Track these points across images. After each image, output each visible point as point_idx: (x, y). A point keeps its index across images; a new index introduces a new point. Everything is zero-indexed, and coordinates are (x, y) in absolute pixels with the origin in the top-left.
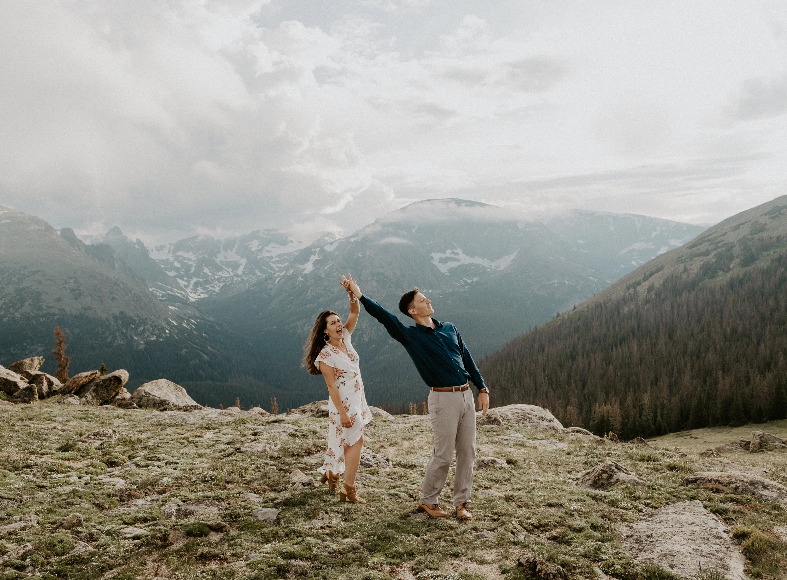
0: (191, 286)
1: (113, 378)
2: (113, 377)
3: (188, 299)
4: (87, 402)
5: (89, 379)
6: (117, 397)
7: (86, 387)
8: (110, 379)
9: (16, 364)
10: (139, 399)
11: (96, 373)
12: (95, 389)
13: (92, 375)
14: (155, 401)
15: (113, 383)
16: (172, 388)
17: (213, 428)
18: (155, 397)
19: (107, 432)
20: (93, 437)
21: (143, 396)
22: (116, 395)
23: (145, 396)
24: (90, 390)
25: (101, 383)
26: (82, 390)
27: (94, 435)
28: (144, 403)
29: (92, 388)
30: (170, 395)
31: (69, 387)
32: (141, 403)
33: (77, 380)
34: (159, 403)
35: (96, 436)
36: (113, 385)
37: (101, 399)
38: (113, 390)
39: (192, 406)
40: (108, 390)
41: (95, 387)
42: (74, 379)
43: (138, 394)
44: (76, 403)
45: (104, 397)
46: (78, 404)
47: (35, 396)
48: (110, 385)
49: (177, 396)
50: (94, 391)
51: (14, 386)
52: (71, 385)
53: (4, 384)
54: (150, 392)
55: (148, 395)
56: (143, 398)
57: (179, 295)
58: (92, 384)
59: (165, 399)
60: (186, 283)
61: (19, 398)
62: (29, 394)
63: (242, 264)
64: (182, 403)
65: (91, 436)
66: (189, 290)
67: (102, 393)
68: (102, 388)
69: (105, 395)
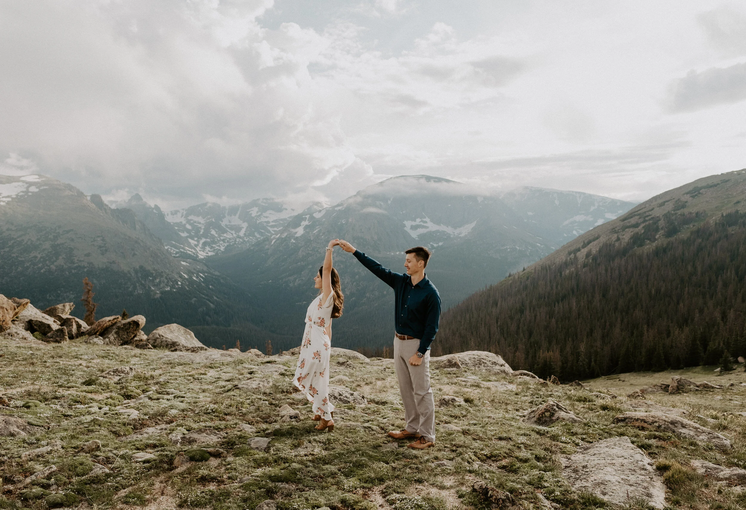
0: (200, 245)
1: (132, 323)
2: (132, 321)
3: (197, 256)
4: (110, 342)
5: (112, 323)
6: (136, 339)
7: (109, 330)
8: (129, 323)
9: (50, 309)
10: (154, 341)
11: (118, 318)
12: (117, 331)
13: (114, 319)
14: (168, 342)
15: (132, 326)
16: (182, 331)
17: (215, 367)
18: (167, 339)
19: (125, 369)
20: (112, 373)
21: (157, 338)
22: (135, 336)
23: (159, 338)
24: (113, 332)
25: (122, 326)
26: (106, 332)
27: (113, 372)
28: (158, 344)
29: (114, 331)
30: (181, 337)
31: (94, 330)
32: (156, 344)
33: (101, 323)
34: (171, 345)
35: (115, 372)
36: (132, 328)
37: (121, 340)
38: (132, 333)
39: (199, 347)
40: (127, 333)
41: (117, 330)
42: (99, 322)
43: (153, 336)
44: (100, 343)
45: (124, 338)
46: (102, 343)
47: (65, 337)
48: (129, 328)
49: (186, 339)
50: (116, 333)
51: (48, 327)
52: (97, 328)
53: (39, 326)
54: (163, 335)
55: (161, 337)
56: (158, 340)
57: (190, 253)
58: (114, 327)
59: (176, 340)
60: (196, 243)
61: (52, 338)
62: (60, 335)
63: (243, 228)
64: (191, 344)
65: (111, 373)
66: (198, 249)
67: (122, 335)
68: (123, 331)
69: (125, 337)
